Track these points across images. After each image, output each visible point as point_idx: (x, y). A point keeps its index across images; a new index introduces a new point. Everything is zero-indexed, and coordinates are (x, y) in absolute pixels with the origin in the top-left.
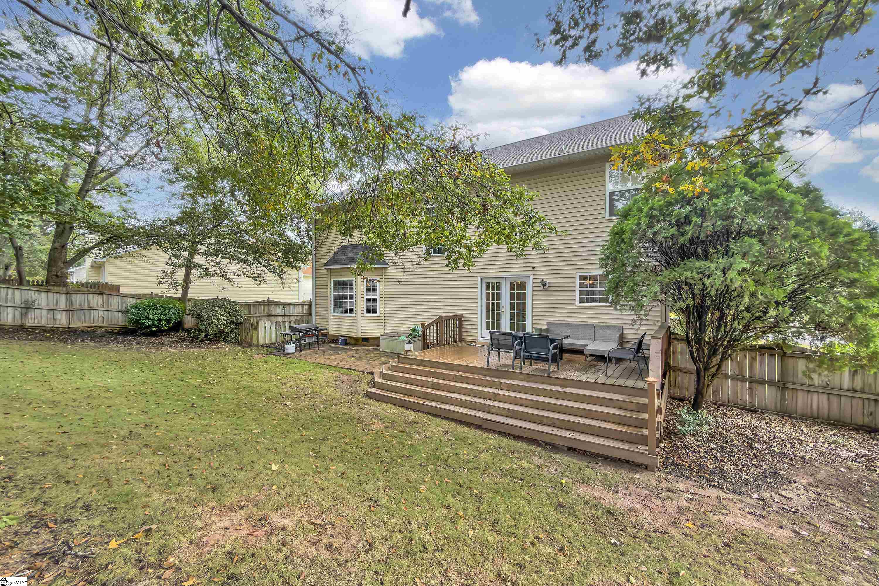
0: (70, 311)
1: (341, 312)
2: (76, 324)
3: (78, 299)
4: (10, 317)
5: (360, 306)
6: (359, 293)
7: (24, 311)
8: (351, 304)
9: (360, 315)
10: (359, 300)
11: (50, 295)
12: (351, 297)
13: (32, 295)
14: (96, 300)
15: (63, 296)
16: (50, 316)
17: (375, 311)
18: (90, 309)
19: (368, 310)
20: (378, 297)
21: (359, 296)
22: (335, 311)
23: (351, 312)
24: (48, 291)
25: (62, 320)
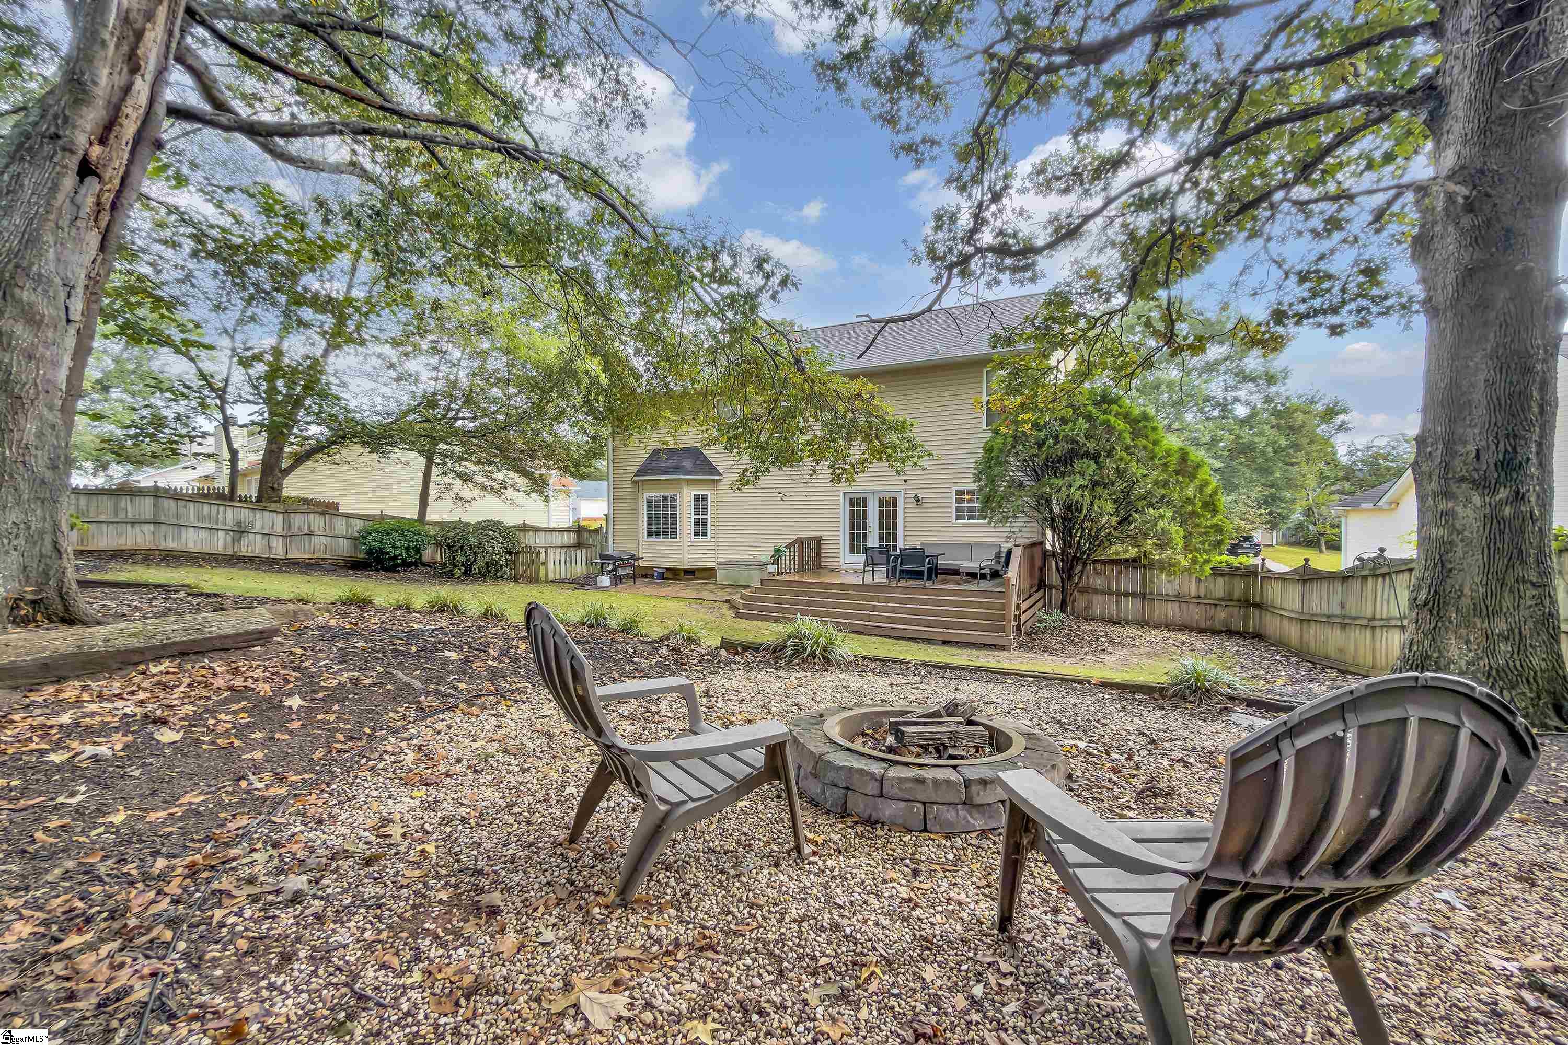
0: (288, 536)
1: (658, 536)
2: (294, 554)
3: (298, 520)
4: (221, 542)
5: (686, 528)
6: (685, 512)
7: (237, 536)
8: (674, 525)
9: (686, 540)
10: (686, 520)
11: (266, 514)
12: (674, 516)
13: (244, 514)
14: (317, 522)
15: (281, 516)
16: (265, 542)
17: (705, 533)
18: (311, 534)
19: (697, 533)
20: (708, 517)
21: (685, 515)
22: (650, 535)
23: (674, 535)
24: (264, 509)
25: (278, 550)
